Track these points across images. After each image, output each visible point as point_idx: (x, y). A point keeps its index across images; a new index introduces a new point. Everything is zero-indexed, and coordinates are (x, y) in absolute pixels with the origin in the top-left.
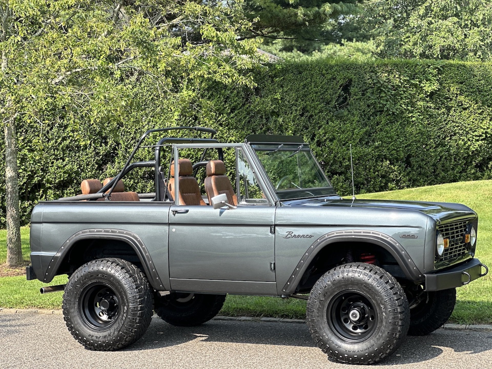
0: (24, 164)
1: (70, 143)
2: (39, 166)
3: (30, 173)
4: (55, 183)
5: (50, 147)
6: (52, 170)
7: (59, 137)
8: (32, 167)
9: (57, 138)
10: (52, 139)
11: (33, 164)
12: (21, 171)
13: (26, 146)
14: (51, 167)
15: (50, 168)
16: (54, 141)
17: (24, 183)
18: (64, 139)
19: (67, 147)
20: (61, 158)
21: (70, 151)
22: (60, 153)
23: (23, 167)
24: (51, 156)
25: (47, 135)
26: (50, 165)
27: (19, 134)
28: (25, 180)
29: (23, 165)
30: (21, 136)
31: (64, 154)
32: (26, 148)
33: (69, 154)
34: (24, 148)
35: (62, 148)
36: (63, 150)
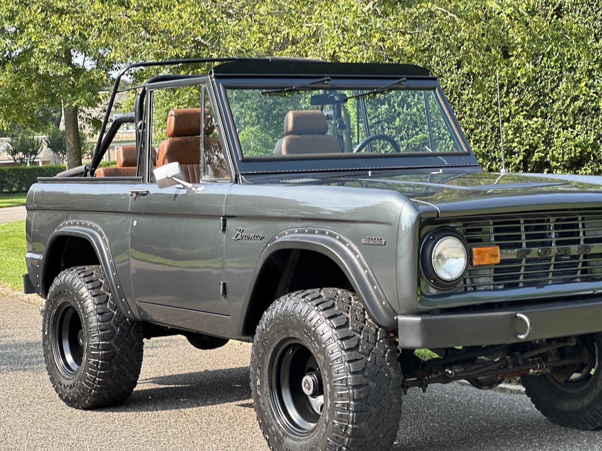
0: (518, 135)
1: (583, 104)
2: (539, 137)
3: (528, 147)
4: (563, 161)
5: (555, 111)
6: (557, 142)
7: (567, 97)
8: (530, 139)
9: (564, 98)
10: (558, 99)
11: (531, 134)
12: (515, 144)
13: (522, 111)
14: (556, 138)
15: (555, 140)
16: (560, 102)
17: (521, 161)
18: (575, 99)
19: (581, 110)
20: (571, 127)
21: (585, 115)
22: (569, 119)
23: (517, 140)
24: (557, 123)
25: (550, 95)
26: (556, 136)
27: (511, 95)
28: (521, 158)
29: (517, 137)
30: (513, 97)
31: (575, 121)
32: (522, 113)
33: (583, 119)
34: (518, 113)
35: (573, 112)
36: (575, 115)
